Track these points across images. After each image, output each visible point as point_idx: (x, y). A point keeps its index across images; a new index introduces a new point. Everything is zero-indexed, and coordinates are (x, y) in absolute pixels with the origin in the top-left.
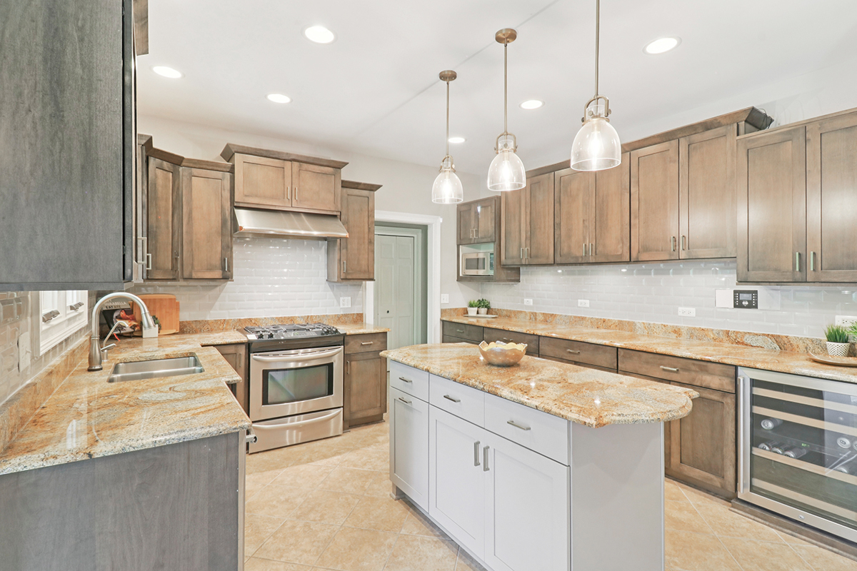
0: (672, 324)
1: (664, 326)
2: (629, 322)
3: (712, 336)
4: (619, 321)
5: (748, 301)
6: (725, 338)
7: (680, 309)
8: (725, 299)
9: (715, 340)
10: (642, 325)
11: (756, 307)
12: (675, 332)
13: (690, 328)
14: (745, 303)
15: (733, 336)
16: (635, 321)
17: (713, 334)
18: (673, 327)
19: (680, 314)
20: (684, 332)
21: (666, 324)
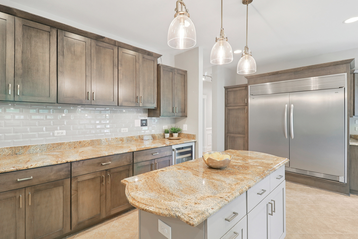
0: (120, 137)
1: (116, 138)
2: (97, 140)
3: (135, 139)
4: (91, 140)
5: (145, 123)
6: (139, 139)
7: (122, 129)
8: (138, 123)
9: (136, 140)
10: (105, 140)
11: (147, 125)
12: (121, 140)
13: (127, 137)
14: (144, 124)
15: (141, 137)
16: (101, 138)
17: (135, 138)
18: (120, 138)
19: (122, 131)
20: (125, 139)
21: (117, 137)
